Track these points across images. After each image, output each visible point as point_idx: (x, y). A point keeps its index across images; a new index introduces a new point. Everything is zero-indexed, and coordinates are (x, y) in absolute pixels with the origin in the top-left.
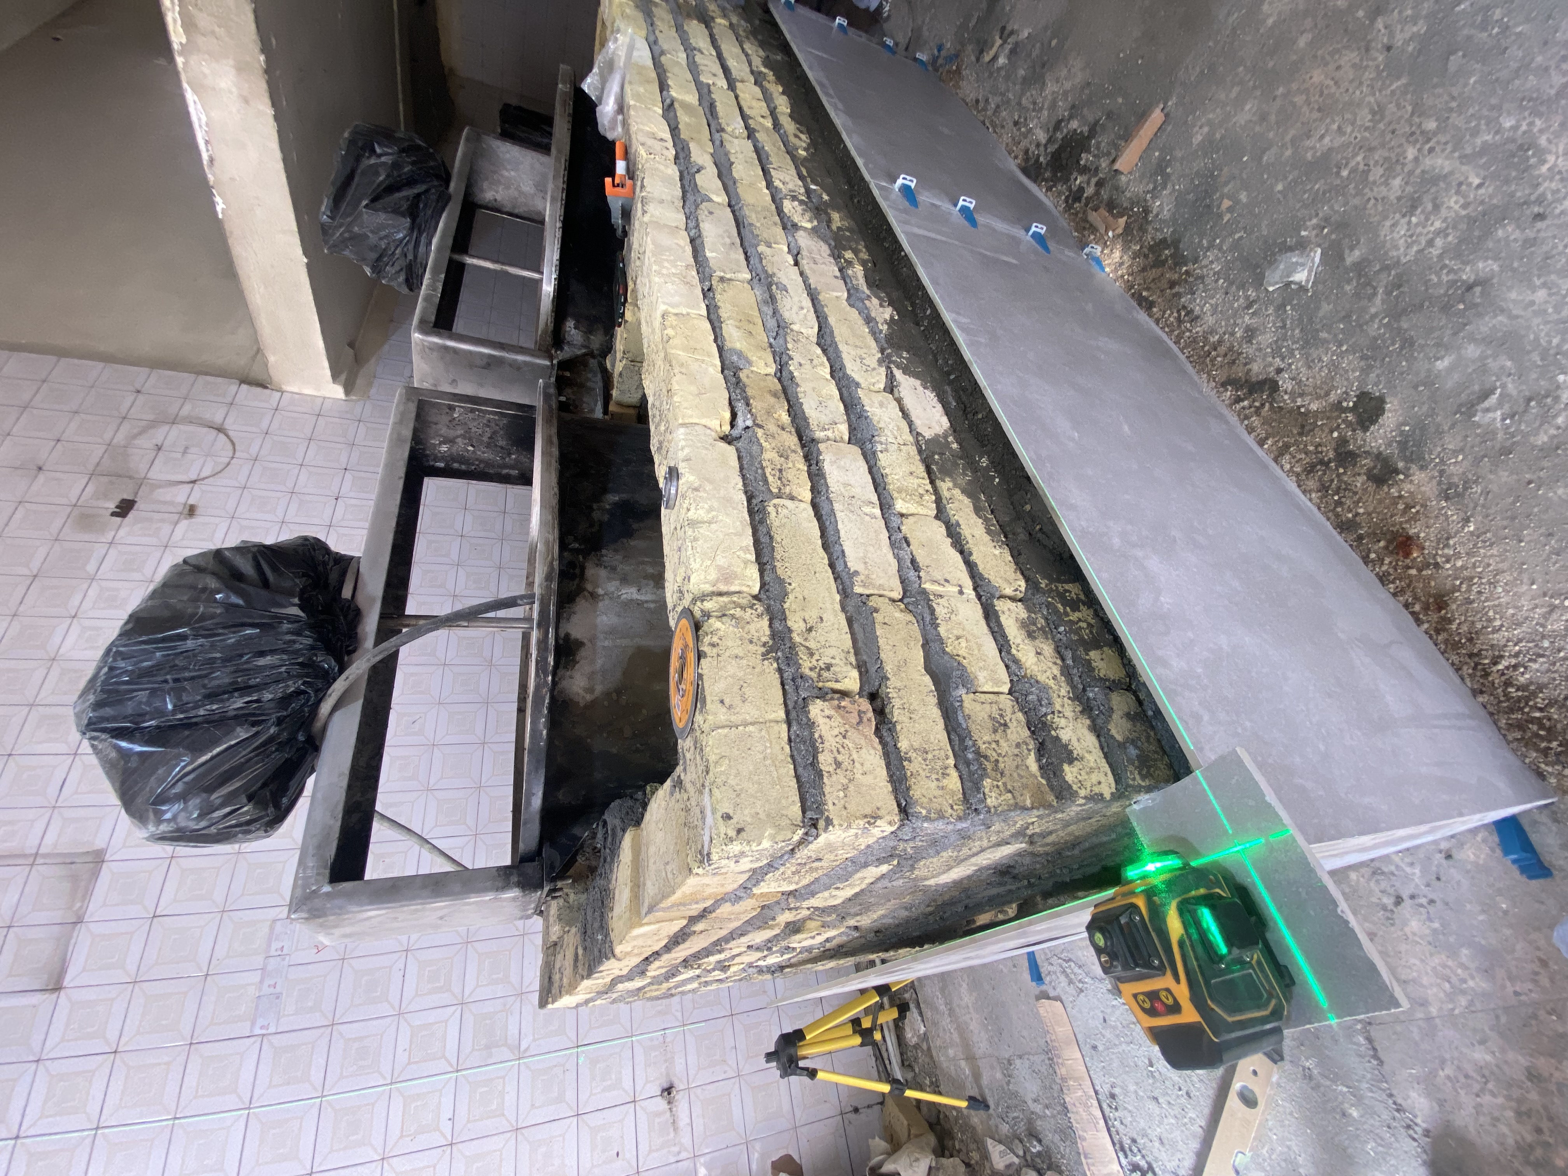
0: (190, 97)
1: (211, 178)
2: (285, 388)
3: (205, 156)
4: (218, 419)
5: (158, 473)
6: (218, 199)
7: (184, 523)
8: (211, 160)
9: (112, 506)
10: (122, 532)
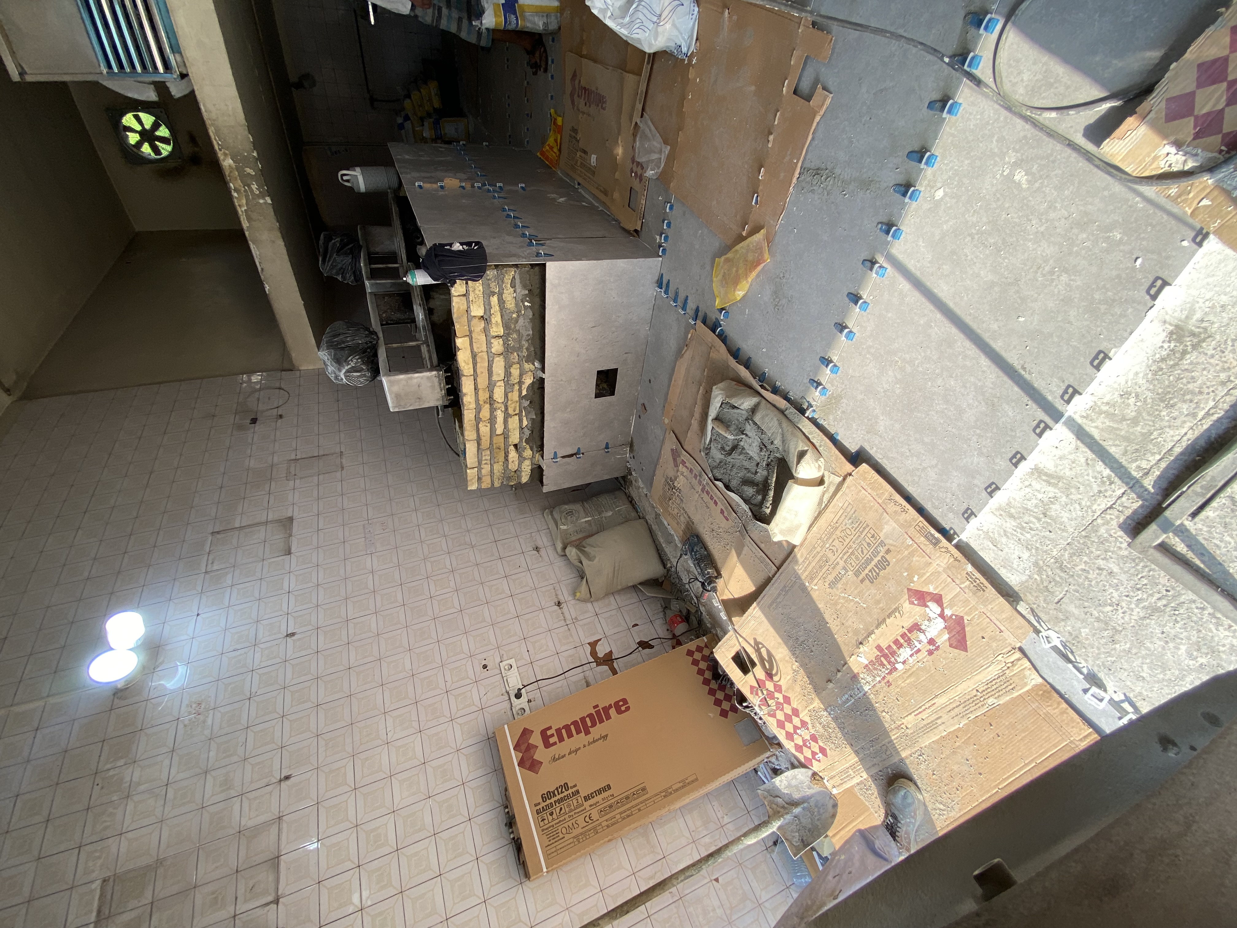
0: (252, 246)
1: (262, 277)
2: (300, 368)
3: (260, 269)
4: (277, 385)
5: (261, 407)
6: (266, 285)
7: (280, 420)
8: (262, 269)
9: (249, 421)
10: (257, 428)
